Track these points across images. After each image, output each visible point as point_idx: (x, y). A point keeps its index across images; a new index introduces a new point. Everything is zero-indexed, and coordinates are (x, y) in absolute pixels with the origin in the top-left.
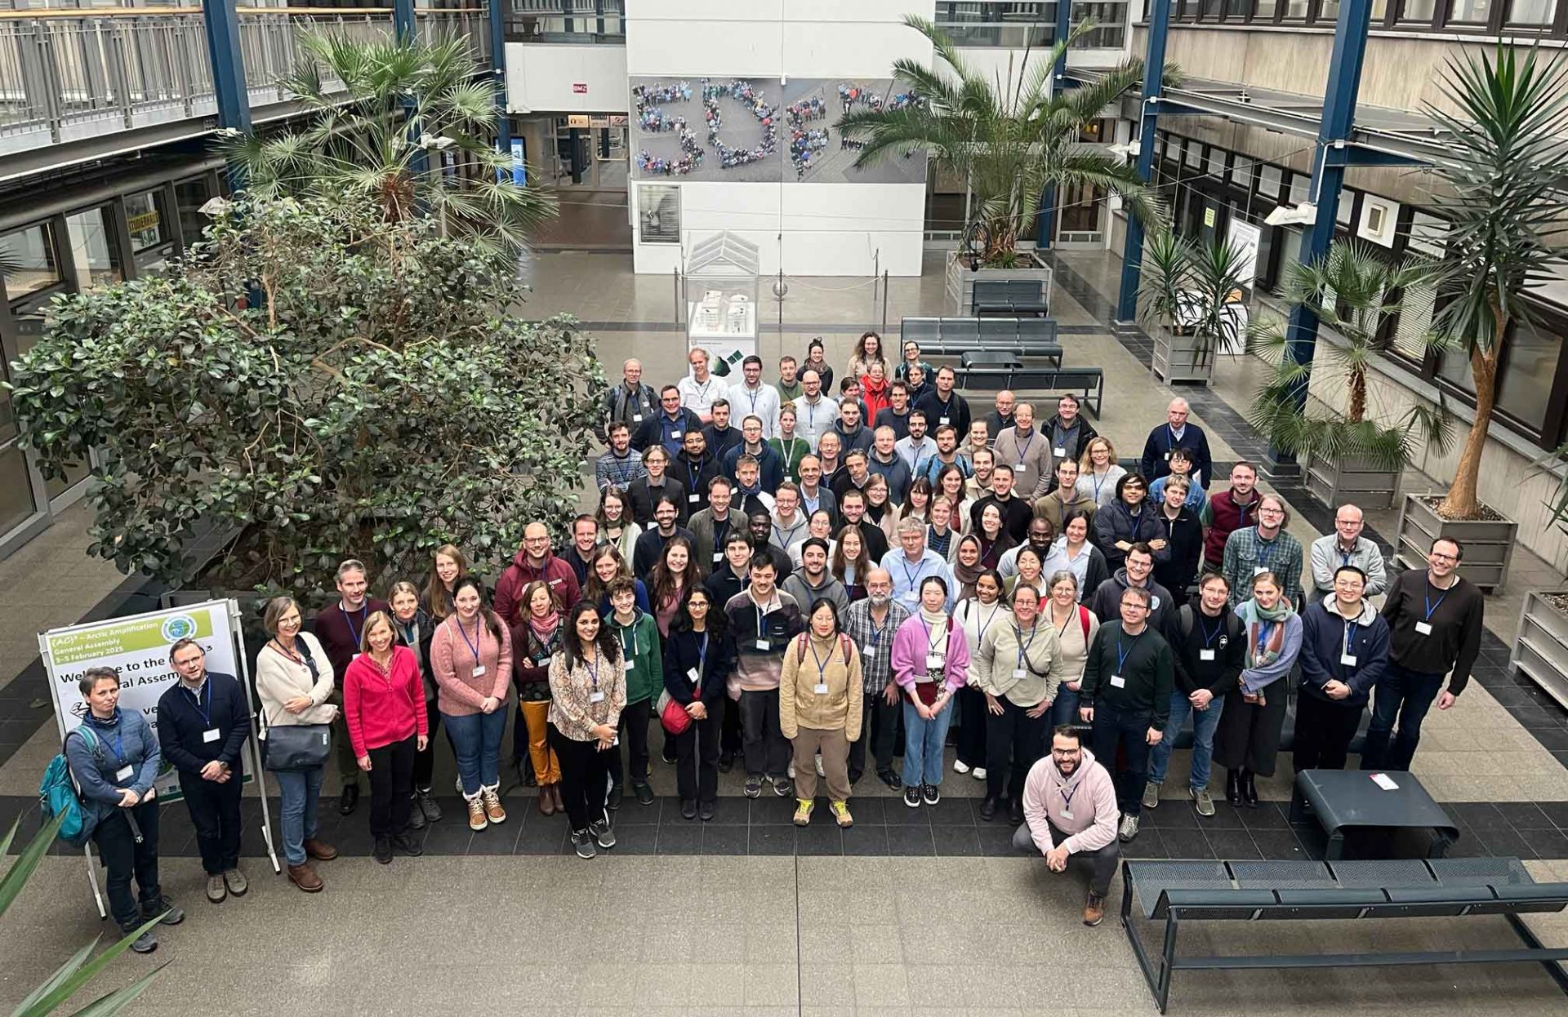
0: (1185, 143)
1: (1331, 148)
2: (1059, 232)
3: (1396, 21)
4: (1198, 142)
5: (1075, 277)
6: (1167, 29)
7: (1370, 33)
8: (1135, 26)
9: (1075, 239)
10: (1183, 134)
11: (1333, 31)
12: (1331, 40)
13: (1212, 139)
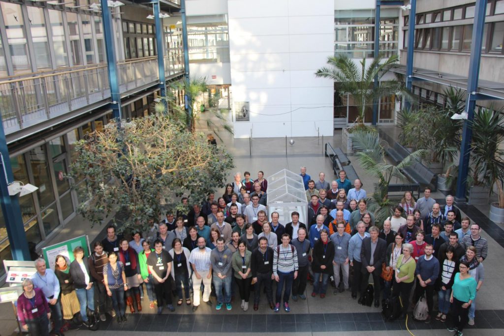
0: (421, 89)
1: (471, 94)
2: (379, 119)
3: (489, 51)
4: (425, 89)
5: (385, 134)
6: (413, 52)
7: (482, 55)
8: (401, 51)
9: (385, 122)
10: (420, 86)
11: (469, 54)
12: (469, 57)
13: (430, 88)
